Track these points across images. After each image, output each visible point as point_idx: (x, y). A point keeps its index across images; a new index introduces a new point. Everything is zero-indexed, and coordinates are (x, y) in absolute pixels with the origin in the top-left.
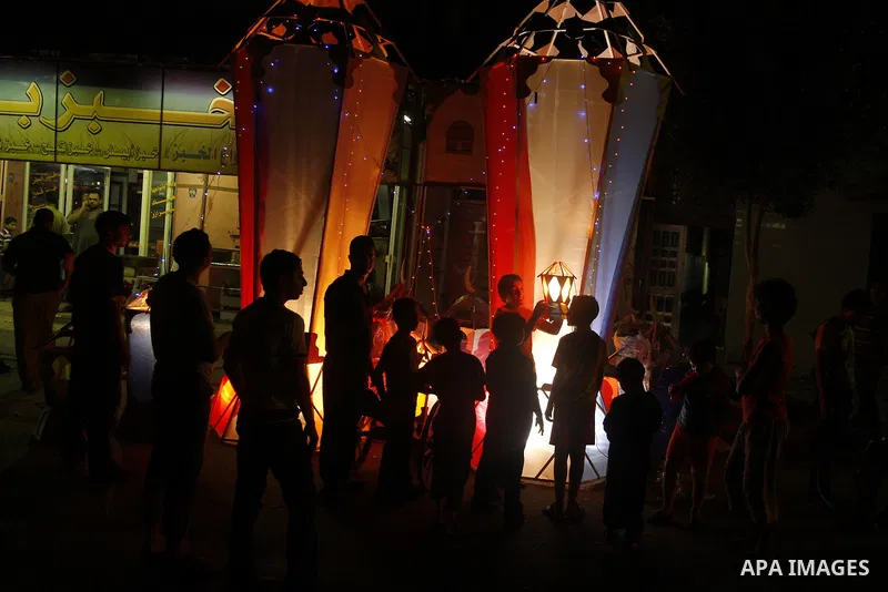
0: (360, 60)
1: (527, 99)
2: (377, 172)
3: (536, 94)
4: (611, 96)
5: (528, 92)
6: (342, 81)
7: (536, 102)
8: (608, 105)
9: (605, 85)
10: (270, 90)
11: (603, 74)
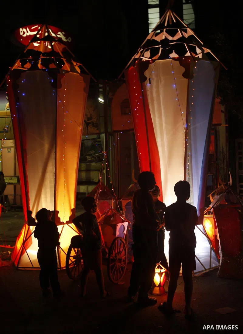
0: (64, 75)
1: (145, 82)
2: (80, 128)
3: (150, 79)
4: (187, 75)
5: (145, 79)
6: (56, 85)
7: (150, 83)
8: (186, 80)
9: (183, 70)
10: (24, 94)
11: (181, 64)
